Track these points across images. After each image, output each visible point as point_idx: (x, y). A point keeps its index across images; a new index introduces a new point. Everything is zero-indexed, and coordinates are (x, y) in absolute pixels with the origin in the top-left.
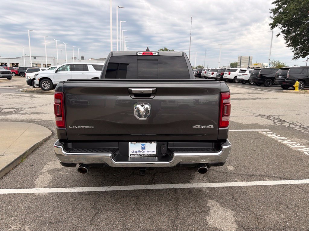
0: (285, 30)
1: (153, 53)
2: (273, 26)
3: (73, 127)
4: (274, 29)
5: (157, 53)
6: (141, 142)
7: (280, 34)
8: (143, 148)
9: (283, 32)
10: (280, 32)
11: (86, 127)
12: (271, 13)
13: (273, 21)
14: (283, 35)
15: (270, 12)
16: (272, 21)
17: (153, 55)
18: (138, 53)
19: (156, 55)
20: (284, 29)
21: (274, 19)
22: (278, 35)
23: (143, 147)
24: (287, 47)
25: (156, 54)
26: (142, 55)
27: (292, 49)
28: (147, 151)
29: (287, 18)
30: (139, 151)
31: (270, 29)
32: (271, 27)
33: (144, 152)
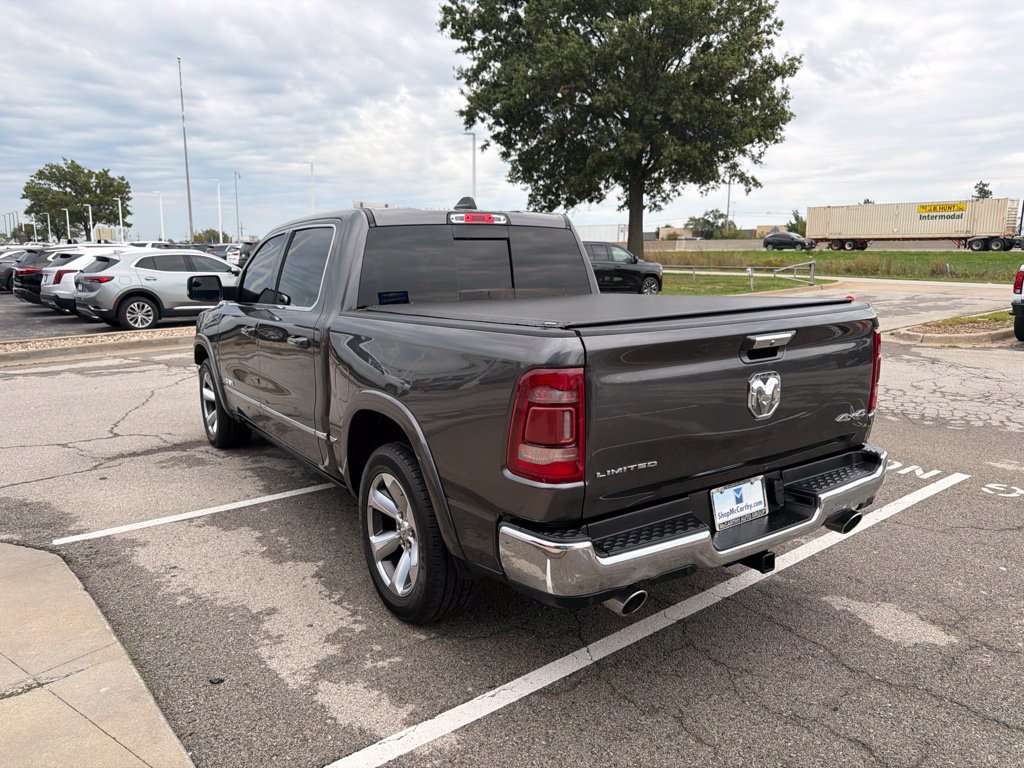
0: (499, 133)
1: (493, 216)
2: (470, 117)
3: (609, 472)
4: (474, 127)
5: (502, 217)
6: (733, 484)
7: (488, 145)
8: (739, 500)
9: (496, 137)
10: (489, 139)
11: (642, 465)
12: (458, 79)
13: (468, 103)
14: (496, 148)
15: (457, 76)
16: (464, 104)
17: (496, 222)
18: (452, 216)
19: (504, 222)
20: (499, 129)
21: (469, 99)
22: (484, 147)
23: (739, 497)
24: (510, 181)
25: (500, 220)
26: (463, 222)
27: (527, 188)
28: (747, 506)
29: (509, 99)
30: (732, 511)
31: (464, 127)
32: (466, 123)
33: (742, 509)
